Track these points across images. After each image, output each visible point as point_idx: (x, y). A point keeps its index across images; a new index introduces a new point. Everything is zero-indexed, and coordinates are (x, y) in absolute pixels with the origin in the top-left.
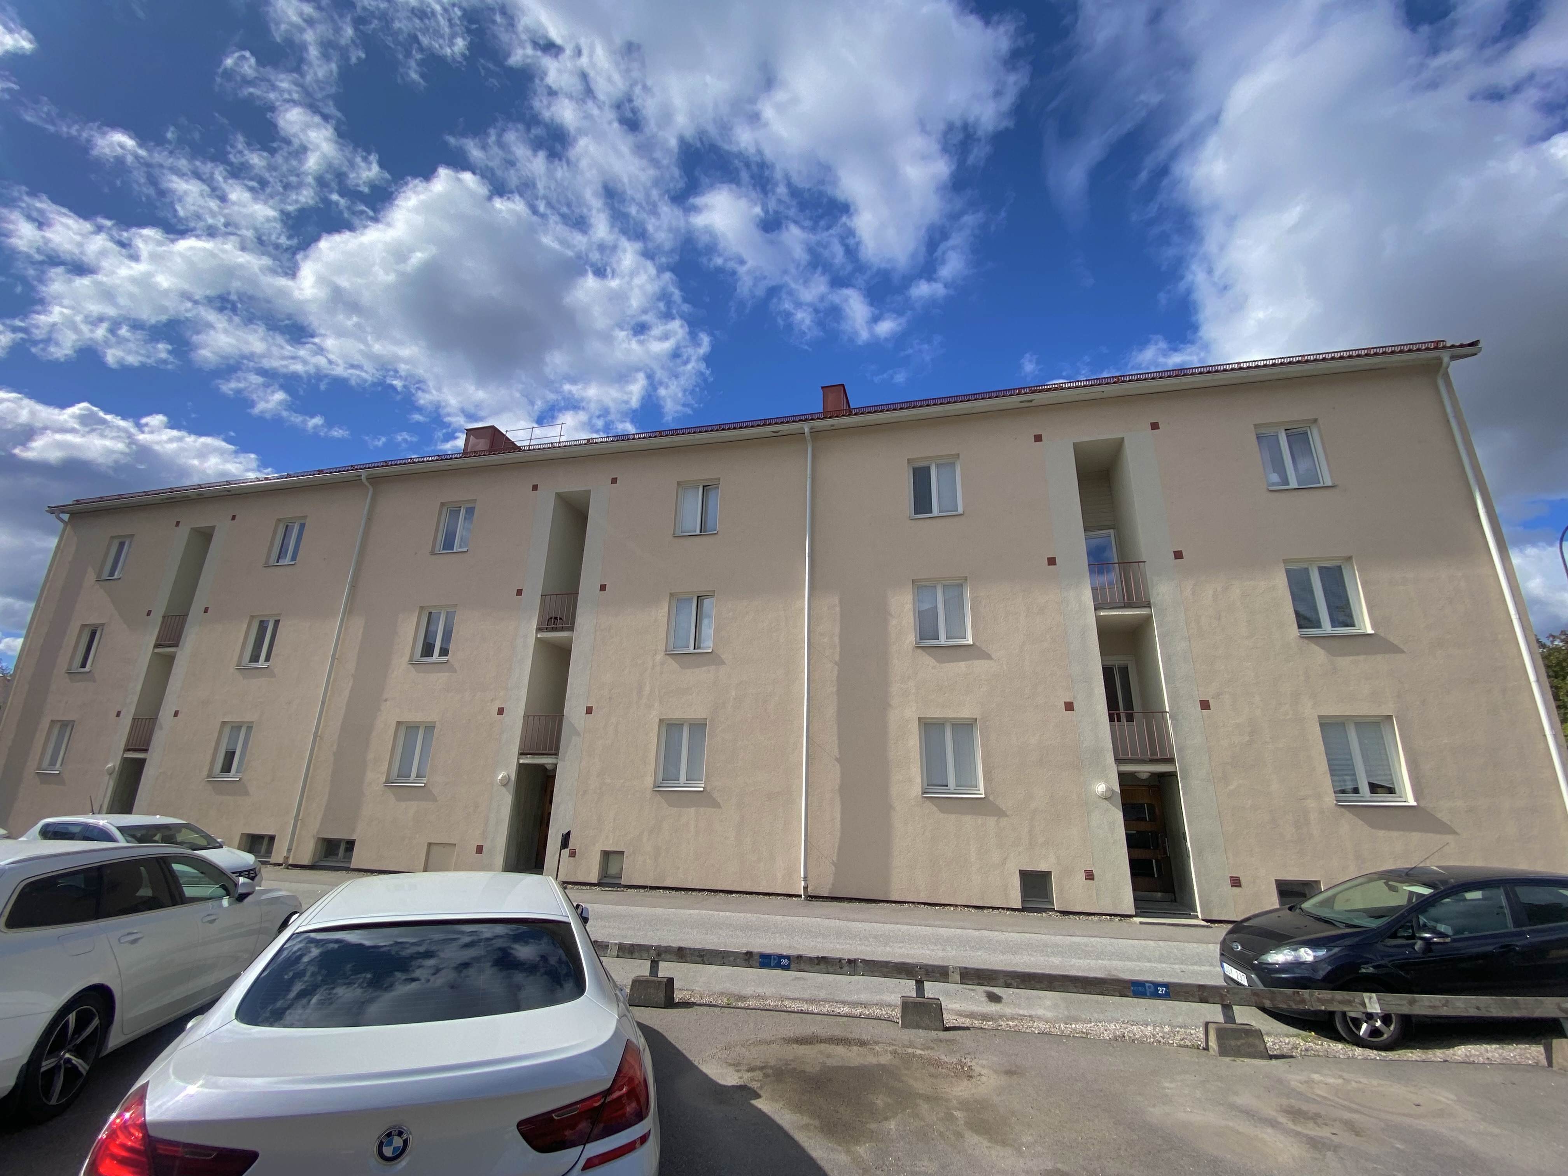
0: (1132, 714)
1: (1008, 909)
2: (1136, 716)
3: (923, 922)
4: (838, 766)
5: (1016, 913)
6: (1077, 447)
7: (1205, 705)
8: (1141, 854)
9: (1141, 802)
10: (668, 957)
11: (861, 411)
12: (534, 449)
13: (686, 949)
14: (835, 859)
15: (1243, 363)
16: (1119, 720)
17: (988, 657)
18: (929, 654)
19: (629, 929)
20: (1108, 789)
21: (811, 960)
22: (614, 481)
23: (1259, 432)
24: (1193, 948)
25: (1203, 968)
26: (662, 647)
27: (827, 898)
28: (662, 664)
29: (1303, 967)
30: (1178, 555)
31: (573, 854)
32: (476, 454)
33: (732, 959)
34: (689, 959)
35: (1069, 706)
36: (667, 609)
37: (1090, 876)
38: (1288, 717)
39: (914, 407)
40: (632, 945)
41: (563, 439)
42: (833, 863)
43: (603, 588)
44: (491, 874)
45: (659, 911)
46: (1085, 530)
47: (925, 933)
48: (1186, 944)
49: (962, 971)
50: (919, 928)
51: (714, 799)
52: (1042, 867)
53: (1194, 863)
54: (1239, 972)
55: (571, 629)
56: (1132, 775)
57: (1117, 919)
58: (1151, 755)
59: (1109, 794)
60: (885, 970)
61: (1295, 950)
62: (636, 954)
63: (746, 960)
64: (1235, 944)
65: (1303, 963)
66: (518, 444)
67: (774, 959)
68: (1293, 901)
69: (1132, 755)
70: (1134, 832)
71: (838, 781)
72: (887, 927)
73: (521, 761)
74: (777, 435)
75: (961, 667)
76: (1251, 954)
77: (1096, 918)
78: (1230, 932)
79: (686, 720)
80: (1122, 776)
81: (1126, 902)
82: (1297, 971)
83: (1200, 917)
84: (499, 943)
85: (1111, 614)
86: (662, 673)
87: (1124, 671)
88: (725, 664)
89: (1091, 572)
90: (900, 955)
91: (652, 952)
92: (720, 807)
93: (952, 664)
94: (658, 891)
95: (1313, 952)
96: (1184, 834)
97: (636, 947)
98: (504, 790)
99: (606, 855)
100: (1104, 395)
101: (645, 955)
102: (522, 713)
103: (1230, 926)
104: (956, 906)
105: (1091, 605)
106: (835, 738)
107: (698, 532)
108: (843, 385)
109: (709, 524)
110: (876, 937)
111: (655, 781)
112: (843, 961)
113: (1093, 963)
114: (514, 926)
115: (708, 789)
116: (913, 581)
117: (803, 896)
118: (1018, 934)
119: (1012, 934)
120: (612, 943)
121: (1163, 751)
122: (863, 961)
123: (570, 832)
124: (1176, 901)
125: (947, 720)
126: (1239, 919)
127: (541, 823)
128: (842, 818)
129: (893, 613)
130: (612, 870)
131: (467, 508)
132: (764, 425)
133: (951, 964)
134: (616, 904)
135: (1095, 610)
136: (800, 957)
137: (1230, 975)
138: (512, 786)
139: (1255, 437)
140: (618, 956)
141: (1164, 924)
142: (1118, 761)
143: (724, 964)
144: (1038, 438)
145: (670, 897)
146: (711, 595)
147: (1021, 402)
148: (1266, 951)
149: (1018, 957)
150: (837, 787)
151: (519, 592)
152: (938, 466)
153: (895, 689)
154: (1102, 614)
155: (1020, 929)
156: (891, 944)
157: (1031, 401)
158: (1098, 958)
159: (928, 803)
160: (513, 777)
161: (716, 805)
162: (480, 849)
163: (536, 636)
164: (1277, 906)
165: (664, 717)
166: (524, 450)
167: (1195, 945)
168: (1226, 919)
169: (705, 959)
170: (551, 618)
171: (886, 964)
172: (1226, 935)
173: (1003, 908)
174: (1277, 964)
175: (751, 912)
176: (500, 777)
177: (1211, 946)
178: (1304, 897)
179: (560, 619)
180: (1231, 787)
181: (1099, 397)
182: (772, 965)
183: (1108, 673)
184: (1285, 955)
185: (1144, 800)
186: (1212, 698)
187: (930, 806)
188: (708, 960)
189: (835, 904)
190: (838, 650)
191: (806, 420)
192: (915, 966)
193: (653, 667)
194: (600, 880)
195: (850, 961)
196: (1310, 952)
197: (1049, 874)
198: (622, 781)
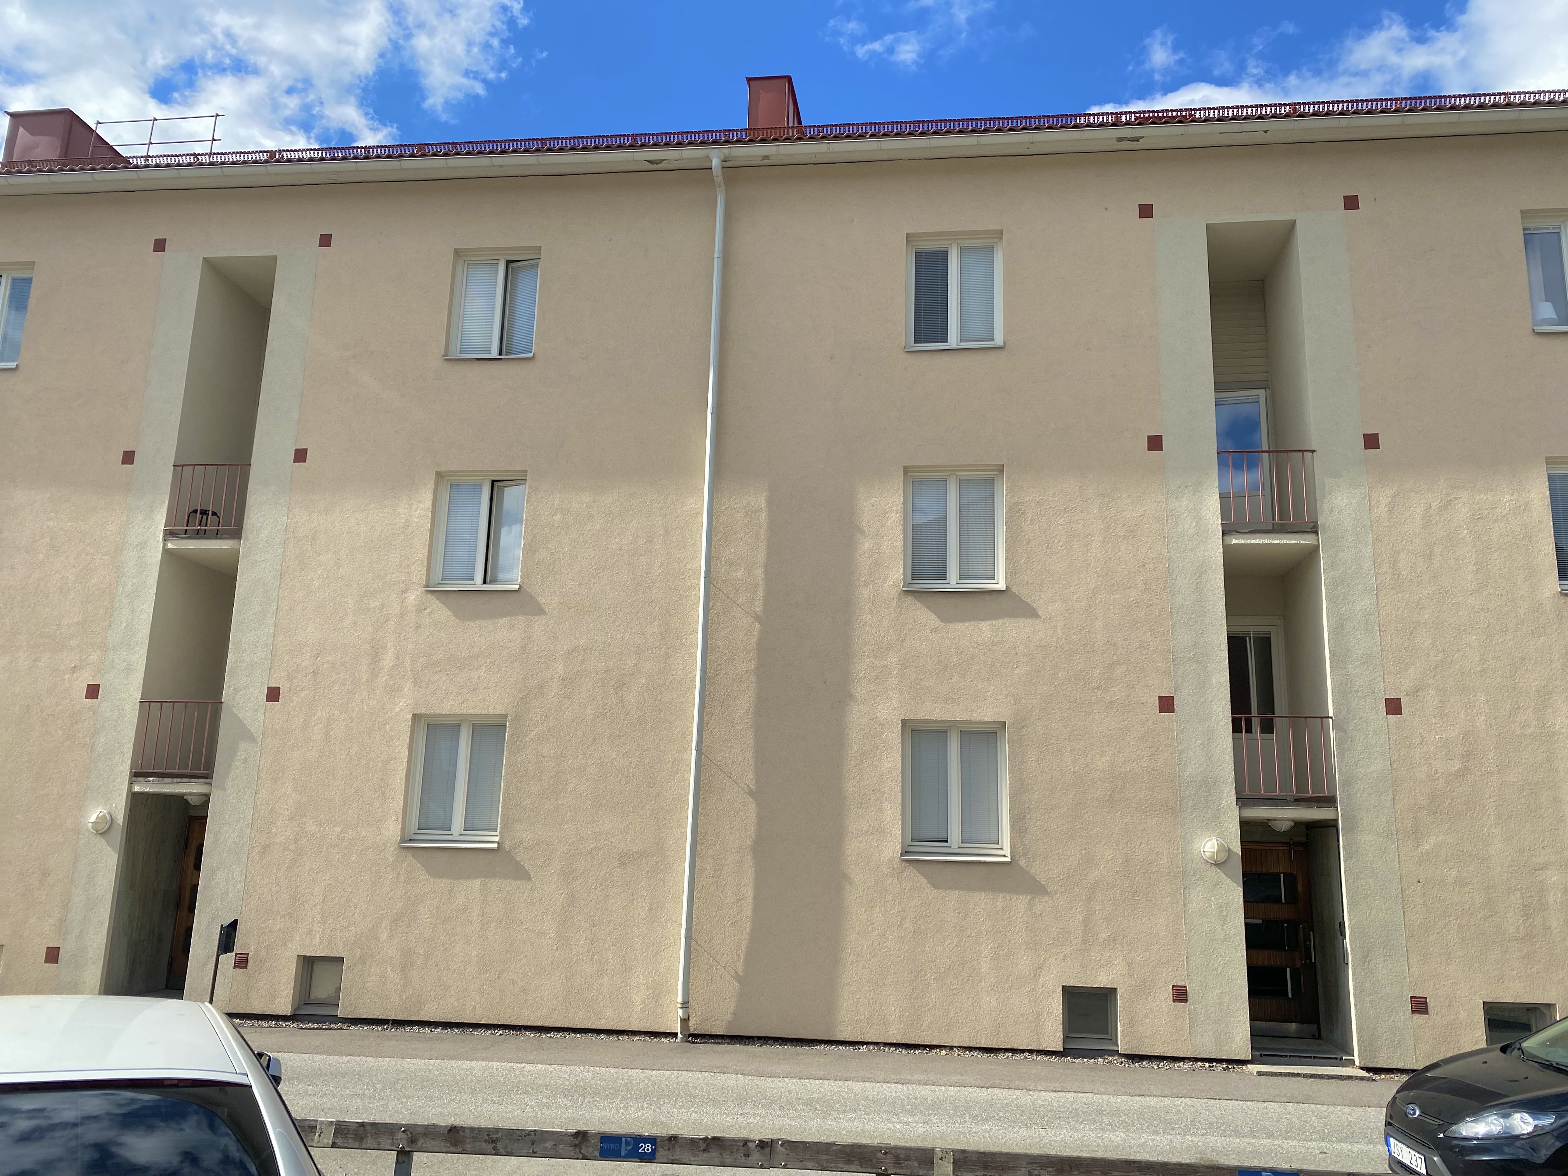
0: (1272, 719)
1: (1039, 1052)
2: (1277, 722)
3: (893, 1077)
4: (752, 806)
5: (1054, 1059)
6: (1212, 231)
7: (1394, 706)
8: (1270, 958)
9: (1274, 870)
10: (430, 1144)
11: (823, 134)
12: (157, 166)
13: (463, 1128)
14: (740, 971)
15: (1514, 94)
16: (1249, 730)
17: (1033, 613)
18: (927, 607)
19: (353, 1096)
20: (1221, 847)
21: (693, 1143)
22: (325, 241)
23: (1527, 225)
24: (1341, 1114)
25: (1356, 1148)
26: (419, 574)
27: (722, 1037)
28: (420, 611)
29: (1518, 1143)
30: (1371, 441)
31: (242, 962)
32: (33, 166)
33: (549, 1145)
34: (469, 1147)
35: (1166, 704)
36: (429, 503)
37: (1180, 995)
38: (1528, 731)
39: (922, 133)
40: (362, 1125)
41: (217, 148)
42: (737, 977)
43: (301, 455)
44: (75, 999)
45: (411, 1064)
46: (1217, 390)
47: (894, 1095)
48: (1331, 1108)
49: (957, 1157)
50: (885, 1086)
51: (518, 863)
52: (1102, 980)
53: (1353, 973)
54: (1413, 1152)
55: (237, 534)
56: (1264, 825)
57: (1220, 1067)
58: (1297, 792)
59: (1223, 857)
60: (825, 1157)
61: (1506, 1116)
62: (369, 1140)
63: (576, 1146)
64: (1410, 1106)
65: (1517, 1137)
66: (124, 152)
67: (627, 1143)
68: (1507, 1037)
69: (1265, 791)
70: (1259, 921)
71: (752, 832)
72: (831, 1087)
73: (137, 789)
74: (655, 169)
75: (984, 630)
76: (1435, 1123)
77: (1187, 1066)
78: (1404, 1088)
79: (465, 718)
80: (1245, 825)
81: (1238, 1039)
82: (1506, 1149)
83: (1357, 1063)
84: (93, 1134)
85: (1249, 542)
86: (418, 627)
87: (1264, 643)
88: (544, 613)
89: (1222, 464)
90: (849, 1132)
91: (401, 1135)
92: (530, 879)
93: (967, 624)
94: (408, 1029)
95: (1534, 1119)
96: (1342, 925)
97: (368, 1128)
98: (101, 843)
99: (308, 963)
100: (1267, 138)
101: (386, 1141)
102: (135, 694)
103: (1405, 1078)
104: (951, 1048)
105: (1216, 524)
106: (750, 754)
107: (494, 354)
108: (789, 79)
109: (518, 337)
110: (808, 1103)
111: (403, 829)
112: (750, 1144)
113: (1177, 1140)
114: (128, 1094)
116: (906, 470)
117: (680, 1035)
118: (1055, 1094)
119: (1043, 1093)
120: (322, 1122)
121: (1318, 783)
122: (787, 1143)
123: (236, 922)
124: (1320, 1037)
125: (953, 724)
126: (1419, 1066)
127: (178, 905)
128: (755, 898)
129: (866, 529)
130: (321, 992)
131: (14, 280)
132: (631, 146)
133: (939, 1144)
134: (326, 1052)
135: (1223, 534)
136: (673, 1139)
137: (1400, 1158)
138: (118, 835)
139: (1522, 233)
140: (334, 1145)
141: (1298, 1075)
142: (1242, 800)
143: (534, 1154)
144: (1146, 211)
145: (431, 1039)
146: (519, 480)
147: (1120, 139)
148: (1458, 1117)
149: (1051, 1133)
150: (749, 842)
151: (129, 457)
152: (962, 250)
153: (861, 667)
154: (1234, 542)
155: (1057, 1085)
156: (835, 1114)
157: (1137, 139)
158: (1186, 1131)
159: (911, 870)
160: (120, 818)
161: (520, 873)
162: (53, 955)
163: (164, 545)
164: (1483, 1045)
165: (423, 711)
166: (136, 167)
167: (1347, 1110)
168: (1399, 1066)
169: (500, 1146)
170: (195, 511)
171: (826, 1148)
172: (1398, 1092)
173: (1031, 1051)
174: (1477, 1139)
175: (583, 1063)
176: (93, 819)
177: (1372, 1111)
178: (1527, 1029)
179: (214, 514)
180: (1426, 847)
181: (1259, 141)
182: (623, 1154)
183: (1236, 645)
184: (1488, 1124)
185: (1280, 867)
186: (1407, 695)
187: (915, 878)
188: (505, 1147)
189: (738, 1047)
190: (761, 593)
191: (715, 142)
192: (877, 1149)
193: (402, 615)
194: (295, 1008)
195: (762, 1144)
196: (1527, 1117)
197: (1111, 993)
198: (338, 829)
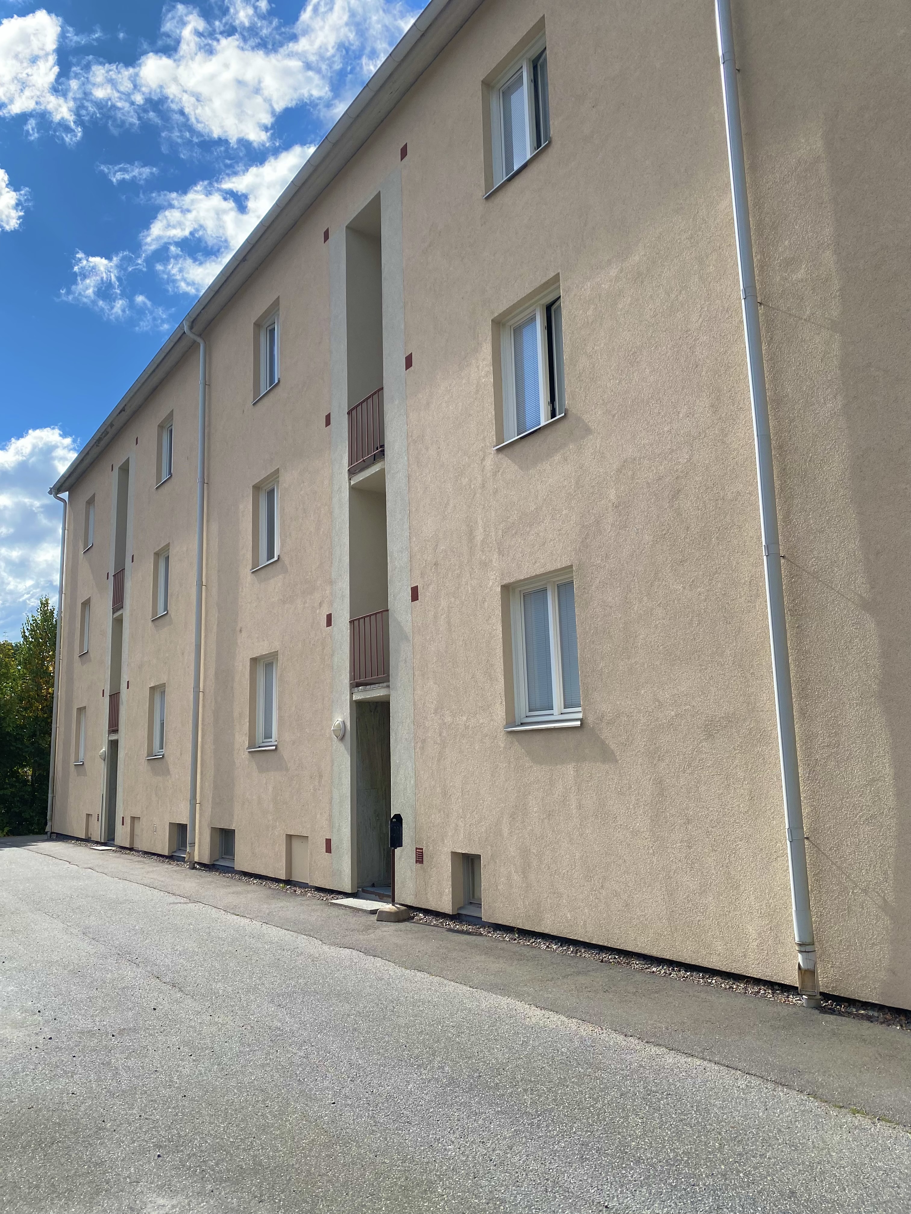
22: (404, 152)
26: (490, 434)
28: (495, 474)
31: (420, 857)
43: (409, 362)
51: (603, 741)
55: (382, 455)
73: (355, 698)
79: (548, 576)
86: (496, 492)
88: (591, 432)
92: (617, 761)
98: (341, 747)
99: (458, 863)
102: (347, 616)
111: (507, 713)
115: (590, 720)
117: (802, 993)
138: (349, 740)
151: (328, 420)
160: (349, 724)
161: (607, 755)
162: (328, 846)
163: (349, 483)
165: (508, 580)
190: (835, 286)
193: (484, 484)
194: (455, 907)
